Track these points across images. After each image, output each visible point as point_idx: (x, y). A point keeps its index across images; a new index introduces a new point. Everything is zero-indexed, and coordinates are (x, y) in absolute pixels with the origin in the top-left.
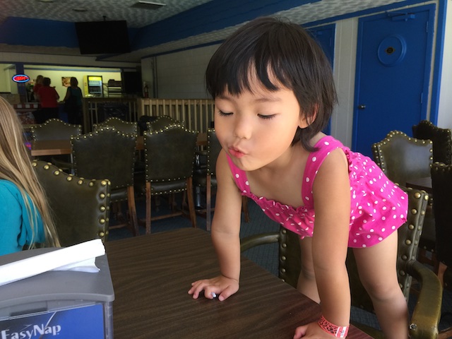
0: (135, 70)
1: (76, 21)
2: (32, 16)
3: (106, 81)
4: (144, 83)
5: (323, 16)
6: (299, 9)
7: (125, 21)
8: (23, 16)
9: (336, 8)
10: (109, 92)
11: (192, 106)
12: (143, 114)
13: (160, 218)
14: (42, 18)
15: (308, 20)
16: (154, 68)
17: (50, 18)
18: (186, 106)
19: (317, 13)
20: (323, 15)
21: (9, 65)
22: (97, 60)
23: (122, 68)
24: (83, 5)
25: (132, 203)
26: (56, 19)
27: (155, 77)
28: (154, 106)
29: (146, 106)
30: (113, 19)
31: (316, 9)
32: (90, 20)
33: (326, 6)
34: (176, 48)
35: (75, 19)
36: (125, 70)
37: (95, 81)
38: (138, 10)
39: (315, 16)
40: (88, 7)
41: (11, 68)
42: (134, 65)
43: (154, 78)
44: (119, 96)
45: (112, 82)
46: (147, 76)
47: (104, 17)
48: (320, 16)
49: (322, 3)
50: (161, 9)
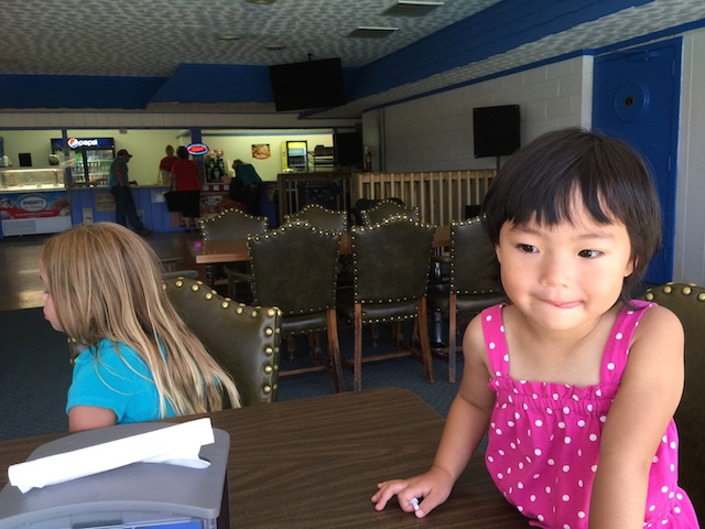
0: (353, 131)
1: (271, 64)
2: (211, 61)
3: (312, 148)
4: (366, 148)
5: (660, 26)
6: (615, 17)
7: (339, 59)
8: (200, 62)
9: (682, 11)
10: (316, 164)
11: (436, 182)
12: (361, 197)
13: (378, 358)
14: (224, 62)
15: (631, 34)
16: (381, 126)
17: (236, 62)
18: (427, 183)
19: (647, 22)
20: (659, 23)
21: (183, 131)
22: (299, 118)
23: (335, 128)
24: (279, 40)
25: (334, 336)
26: (244, 62)
27: (382, 139)
28: (377, 184)
29: (365, 184)
30: (322, 57)
31: (646, 15)
32: (290, 61)
33: (663, 9)
34: (415, 93)
35: (269, 62)
36: (340, 131)
37: (297, 148)
38: (358, 40)
39: (644, 27)
40: (287, 43)
41: (185, 135)
42: (352, 122)
43: (381, 141)
44: (329, 169)
45: (320, 150)
46: (370, 139)
47: (310, 55)
48: (655, 25)
49: (655, 4)
50: (391, 37)
